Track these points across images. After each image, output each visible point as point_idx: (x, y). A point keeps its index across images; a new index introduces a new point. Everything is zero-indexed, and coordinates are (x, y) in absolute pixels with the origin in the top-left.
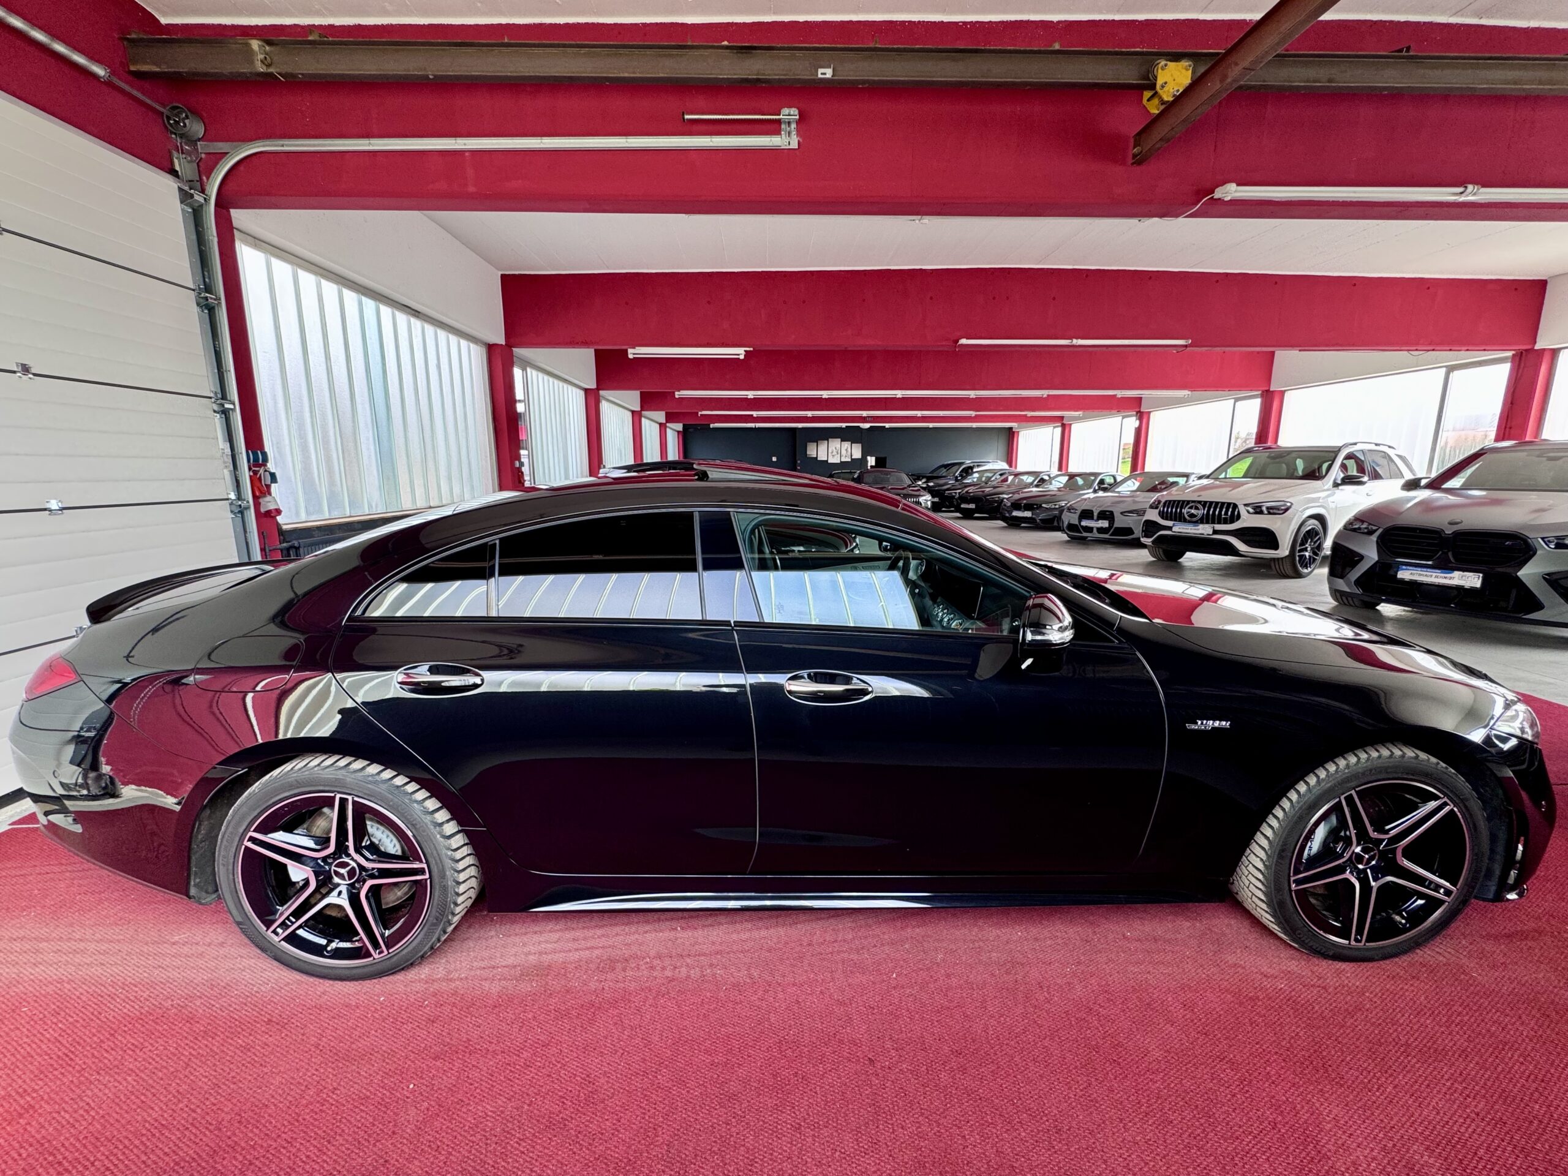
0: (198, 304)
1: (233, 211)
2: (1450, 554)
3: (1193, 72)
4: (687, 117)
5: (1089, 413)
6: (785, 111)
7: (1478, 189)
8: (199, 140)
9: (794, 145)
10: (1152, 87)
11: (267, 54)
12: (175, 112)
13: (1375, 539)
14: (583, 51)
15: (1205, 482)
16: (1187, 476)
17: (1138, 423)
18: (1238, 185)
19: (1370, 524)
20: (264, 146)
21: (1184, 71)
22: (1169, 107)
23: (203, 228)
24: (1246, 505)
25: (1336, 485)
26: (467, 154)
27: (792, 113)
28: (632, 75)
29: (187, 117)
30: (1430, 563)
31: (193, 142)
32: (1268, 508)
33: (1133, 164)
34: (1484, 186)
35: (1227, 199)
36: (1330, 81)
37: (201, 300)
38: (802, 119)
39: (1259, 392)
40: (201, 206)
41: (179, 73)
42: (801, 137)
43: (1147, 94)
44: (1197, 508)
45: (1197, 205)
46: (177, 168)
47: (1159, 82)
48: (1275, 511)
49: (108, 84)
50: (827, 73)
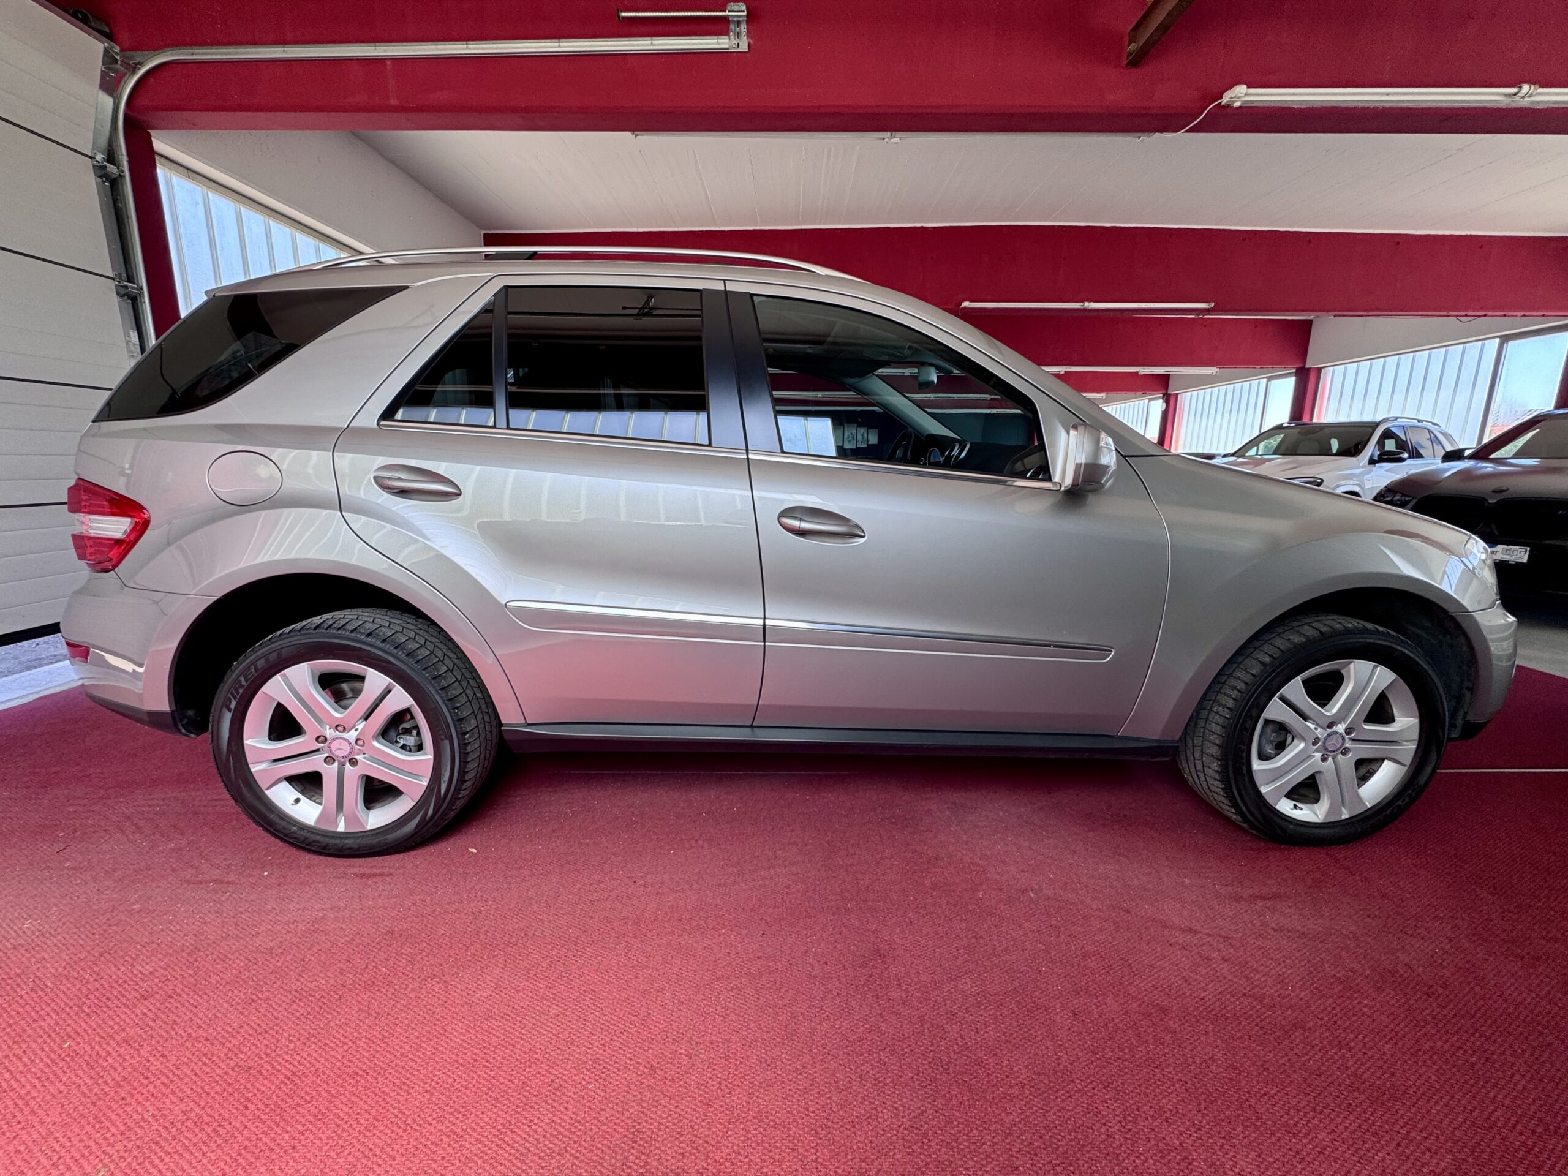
1: (151, 132)
2: (1493, 526)
4: (623, 14)
6: (733, 6)
7: (1535, 89)
9: (744, 48)
15: (1229, 459)
16: (1214, 456)
17: (1164, 405)
18: (1248, 86)
19: (1405, 492)
20: (173, 54)
25: (1372, 462)
26: (388, 63)
27: (740, 9)
33: (1127, 64)
35: (1237, 104)
38: (751, 17)
39: (1294, 370)
42: (751, 38)
45: (1200, 114)
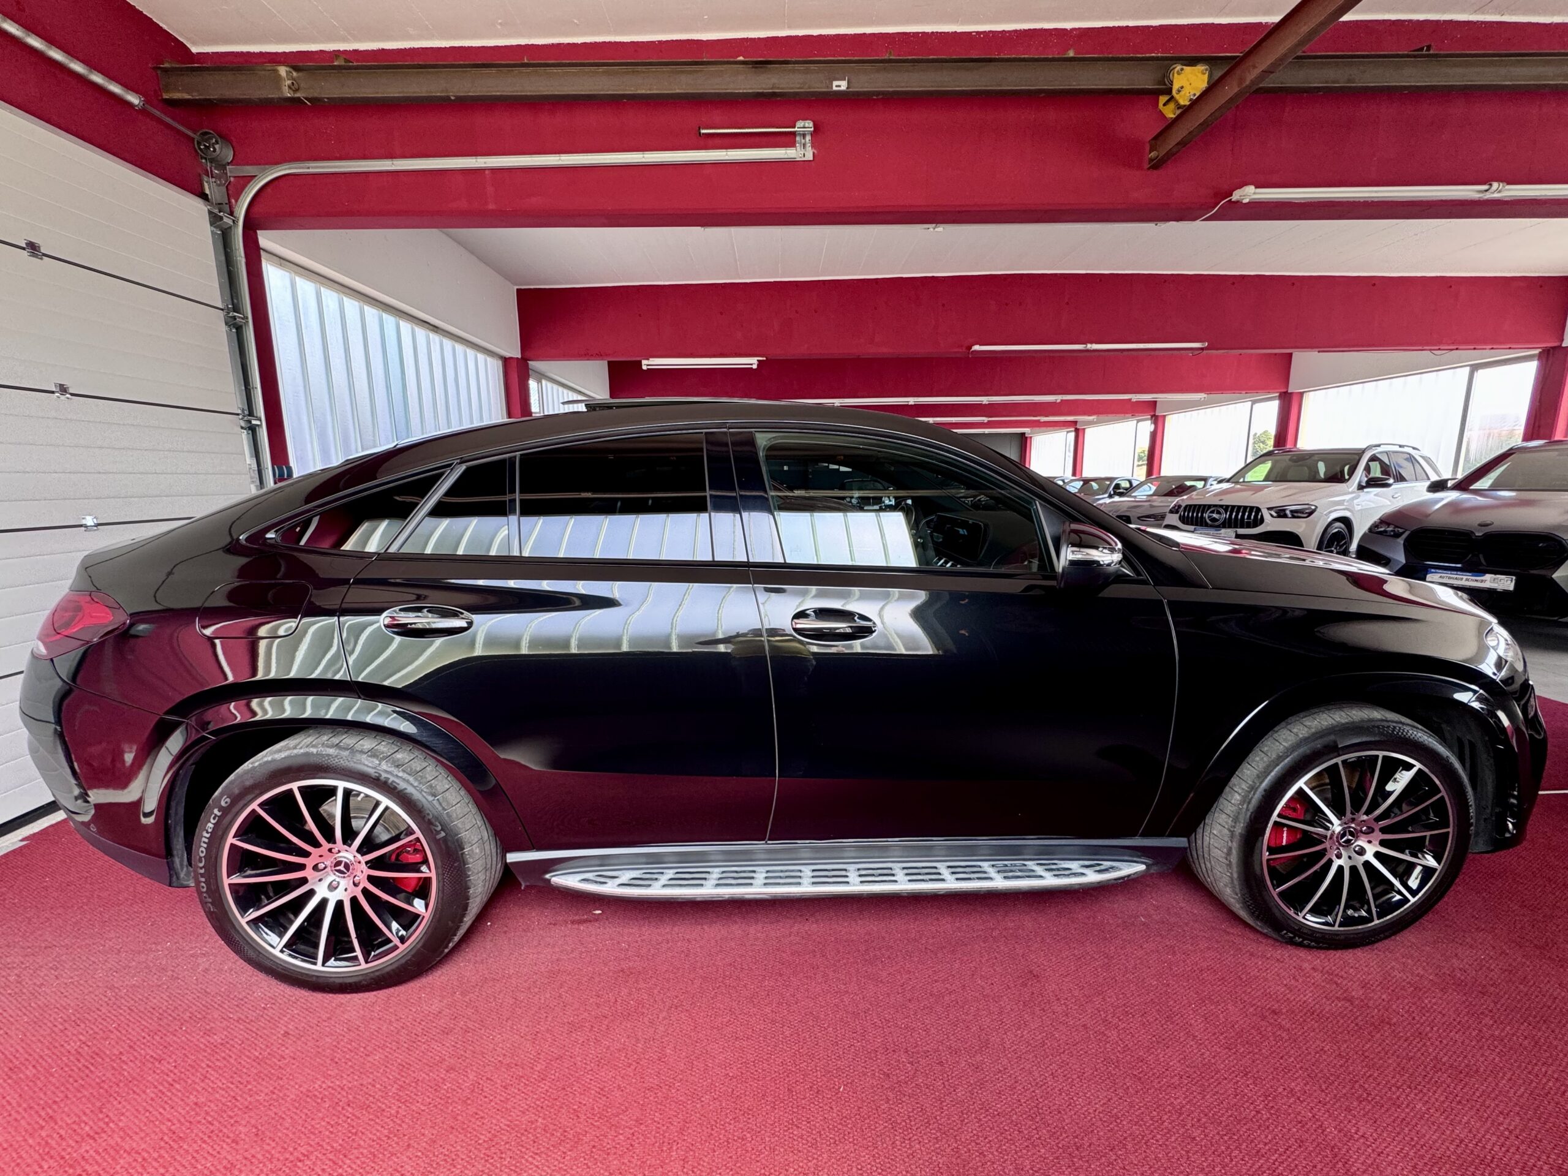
0: (226, 324)
1: (258, 232)
2: (1481, 556)
3: (1210, 76)
4: (703, 131)
5: (1102, 417)
6: (800, 124)
7: (1503, 186)
8: (228, 164)
9: (809, 156)
10: (1169, 91)
11: (293, 79)
12: (206, 137)
13: (1402, 542)
14: (601, 69)
15: (1225, 486)
16: (1205, 479)
17: (1153, 427)
18: (1257, 187)
19: (1396, 527)
20: (290, 169)
21: (1200, 75)
22: (1186, 111)
23: (231, 249)
24: (1269, 509)
25: (1361, 487)
26: (487, 172)
27: (807, 125)
28: (648, 92)
29: (217, 142)
30: (1459, 565)
31: (222, 167)
32: (1292, 511)
33: (1149, 169)
34: (1509, 183)
35: (1246, 201)
36: (1349, 81)
37: (229, 319)
38: (816, 131)
39: (1277, 394)
40: (230, 227)
41: (209, 99)
42: (816, 149)
43: (1163, 99)
44: (1219, 513)
45: (1214, 208)
46: (207, 191)
47: (1176, 87)
48: (1300, 515)
49: (143, 111)
50: (841, 85)
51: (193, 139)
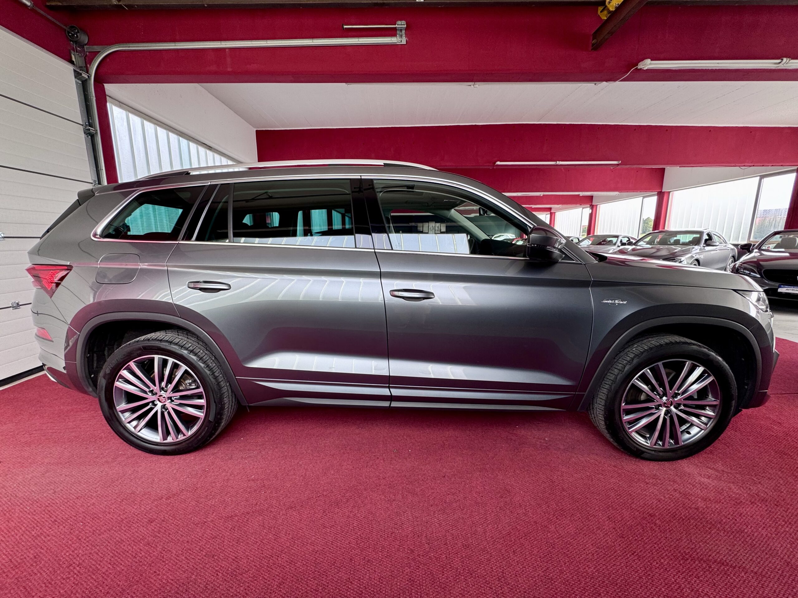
0: (85, 133)
1: (104, 84)
4: (345, 27)
5: (565, 206)
6: (399, 23)
7: (789, 61)
8: (85, 44)
9: (404, 42)
12: (72, 29)
17: (591, 210)
20: (119, 47)
22: (613, 14)
23: (88, 92)
26: (226, 51)
27: (403, 23)
29: (78, 32)
31: (82, 46)
33: (592, 49)
34: (793, 59)
35: (645, 69)
37: (87, 131)
38: (408, 28)
39: (656, 193)
40: (87, 80)
42: (408, 38)
43: (600, 8)
46: (74, 59)
49: (32, 10)
51: (66, 30)
